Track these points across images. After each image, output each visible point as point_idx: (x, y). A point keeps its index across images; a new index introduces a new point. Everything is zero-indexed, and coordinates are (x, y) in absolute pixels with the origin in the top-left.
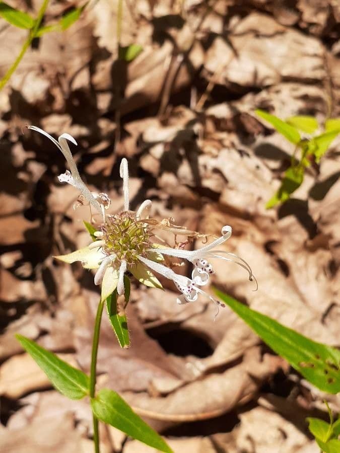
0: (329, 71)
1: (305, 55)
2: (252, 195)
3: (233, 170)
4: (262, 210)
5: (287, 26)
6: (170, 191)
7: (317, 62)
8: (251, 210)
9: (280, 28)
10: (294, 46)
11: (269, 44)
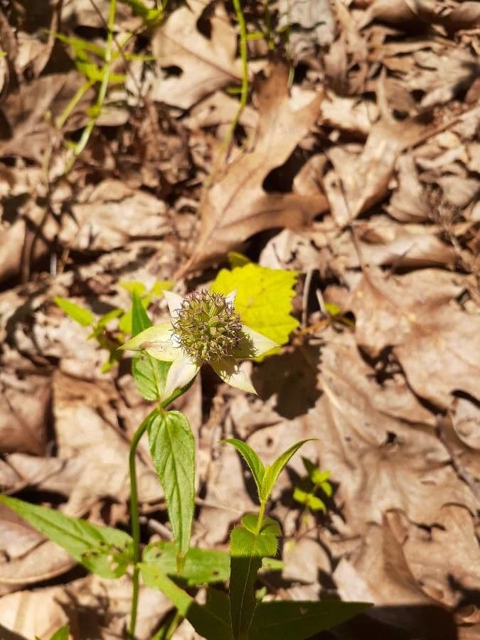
0: (174, 227)
1: (149, 214)
2: (90, 360)
3: (73, 338)
4: (99, 373)
5: (134, 189)
6: (16, 366)
7: (160, 220)
8: (89, 375)
9: (128, 191)
10: (140, 208)
11: (115, 208)
